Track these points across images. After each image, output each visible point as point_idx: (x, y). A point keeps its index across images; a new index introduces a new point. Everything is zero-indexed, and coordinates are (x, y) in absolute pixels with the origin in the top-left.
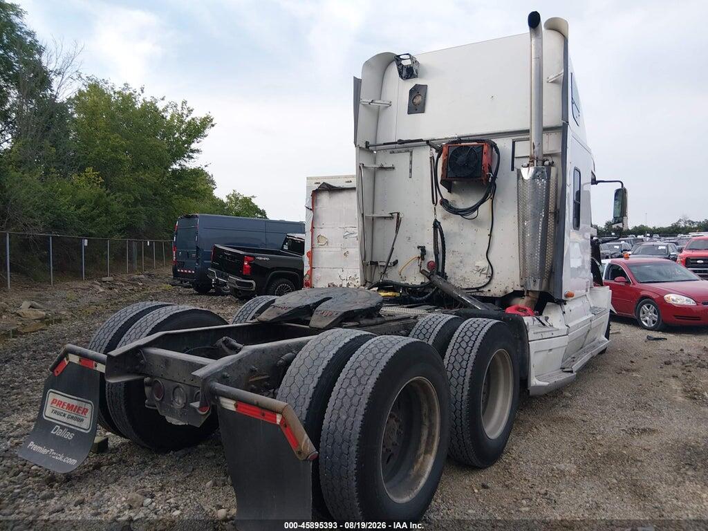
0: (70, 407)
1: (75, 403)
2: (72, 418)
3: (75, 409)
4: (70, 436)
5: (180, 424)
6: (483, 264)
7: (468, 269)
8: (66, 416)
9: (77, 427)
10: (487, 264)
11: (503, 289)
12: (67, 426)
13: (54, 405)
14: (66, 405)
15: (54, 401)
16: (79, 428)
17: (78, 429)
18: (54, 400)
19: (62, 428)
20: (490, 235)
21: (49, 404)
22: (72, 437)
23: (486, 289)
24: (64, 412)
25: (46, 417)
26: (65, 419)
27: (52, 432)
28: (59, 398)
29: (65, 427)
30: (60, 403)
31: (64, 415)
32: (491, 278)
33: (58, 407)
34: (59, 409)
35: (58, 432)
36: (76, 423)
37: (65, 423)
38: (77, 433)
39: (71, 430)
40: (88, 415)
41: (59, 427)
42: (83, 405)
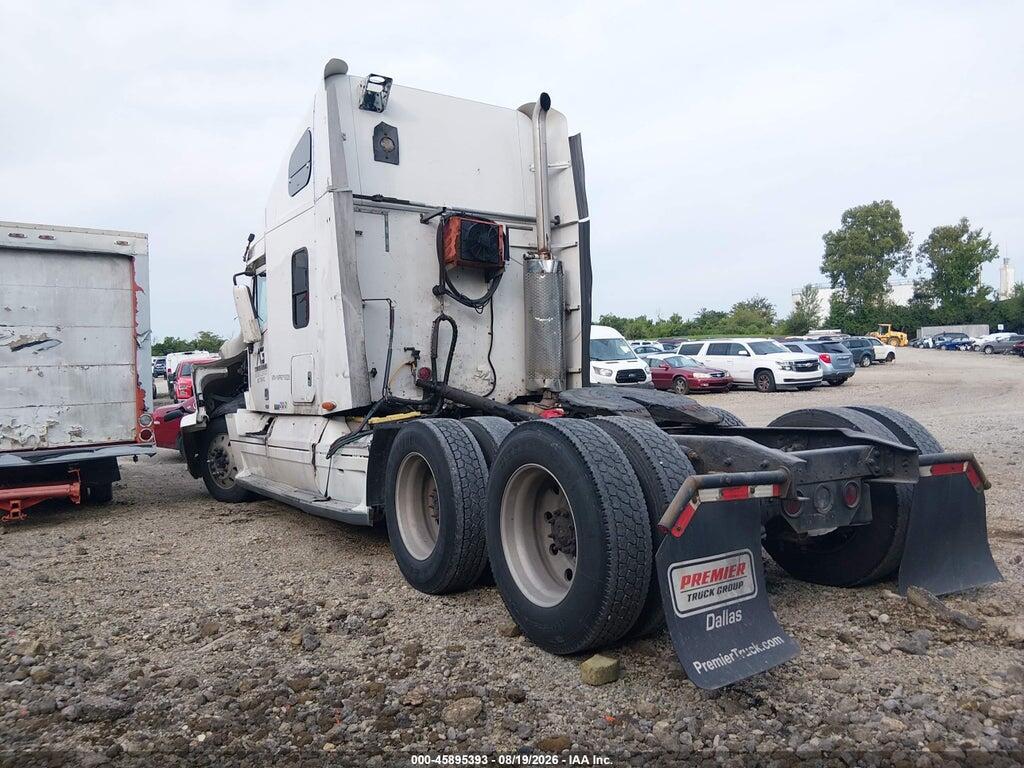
0: (716, 575)
1: (723, 564)
2: (725, 589)
3: (726, 574)
4: (736, 617)
5: (831, 530)
6: (485, 368)
7: (469, 376)
8: (715, 592)
9: (738, 598)
10: (490, 369)
11: (507, 396)
12: (724, 605)
13: (688, 587)
14: (710, 574)
15: (685, 581)
16: (742, 597)
17: (741, 600)
18: (684, 578)
19: (718, 612)
20: (491, 334)
21: (678, 590)
22: (740, 616)
23: (490, 398)
24: (709, 588)
25: (683, 613)
26: (715, 598)
27: (708, 629)
28: (691, 571)
29: (721, 609)
30: (697, 578)
31: (712, 592)
32: (494, 384)
33: (696, 586)
34: (699, 589)
35: (715, 624)
36: (735, 593)
37: (718, 603)
38: (742, 605)
39: (733, 608)
40: (747, 571)
41: (713, 615)
42: (736, 561)
